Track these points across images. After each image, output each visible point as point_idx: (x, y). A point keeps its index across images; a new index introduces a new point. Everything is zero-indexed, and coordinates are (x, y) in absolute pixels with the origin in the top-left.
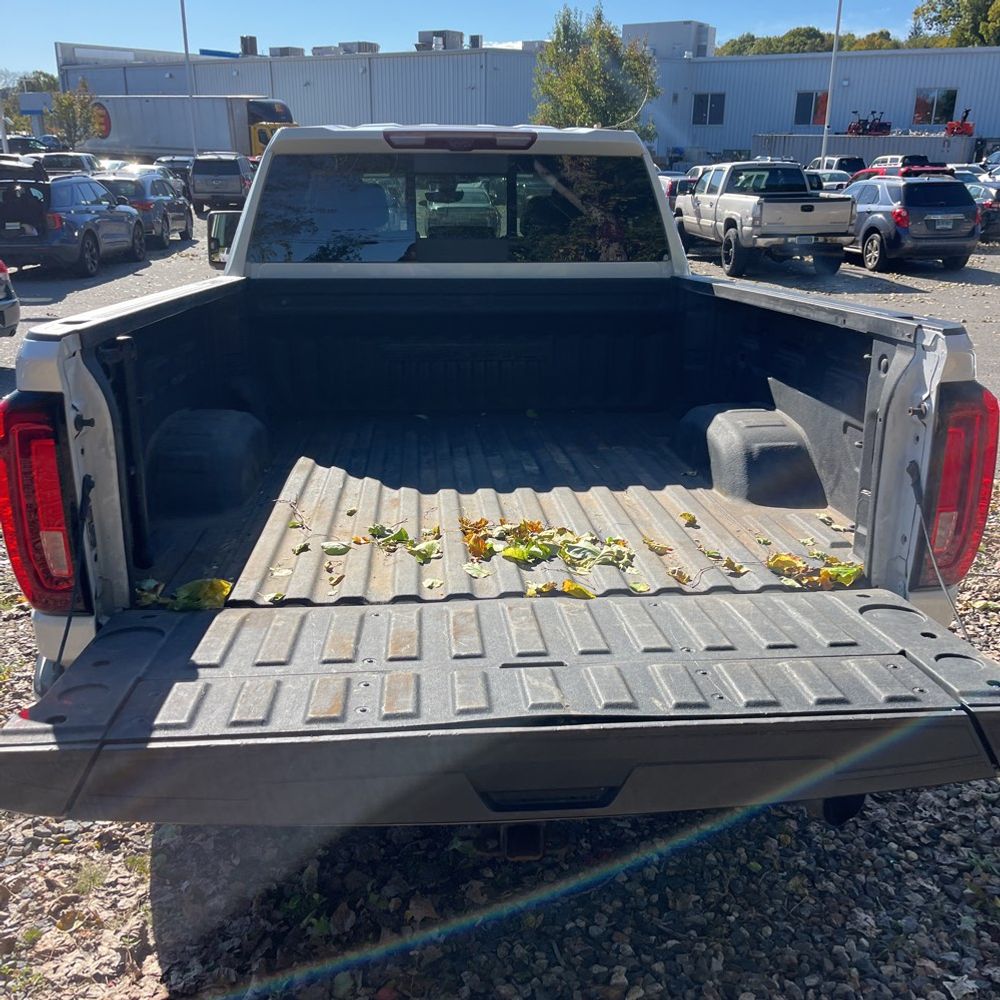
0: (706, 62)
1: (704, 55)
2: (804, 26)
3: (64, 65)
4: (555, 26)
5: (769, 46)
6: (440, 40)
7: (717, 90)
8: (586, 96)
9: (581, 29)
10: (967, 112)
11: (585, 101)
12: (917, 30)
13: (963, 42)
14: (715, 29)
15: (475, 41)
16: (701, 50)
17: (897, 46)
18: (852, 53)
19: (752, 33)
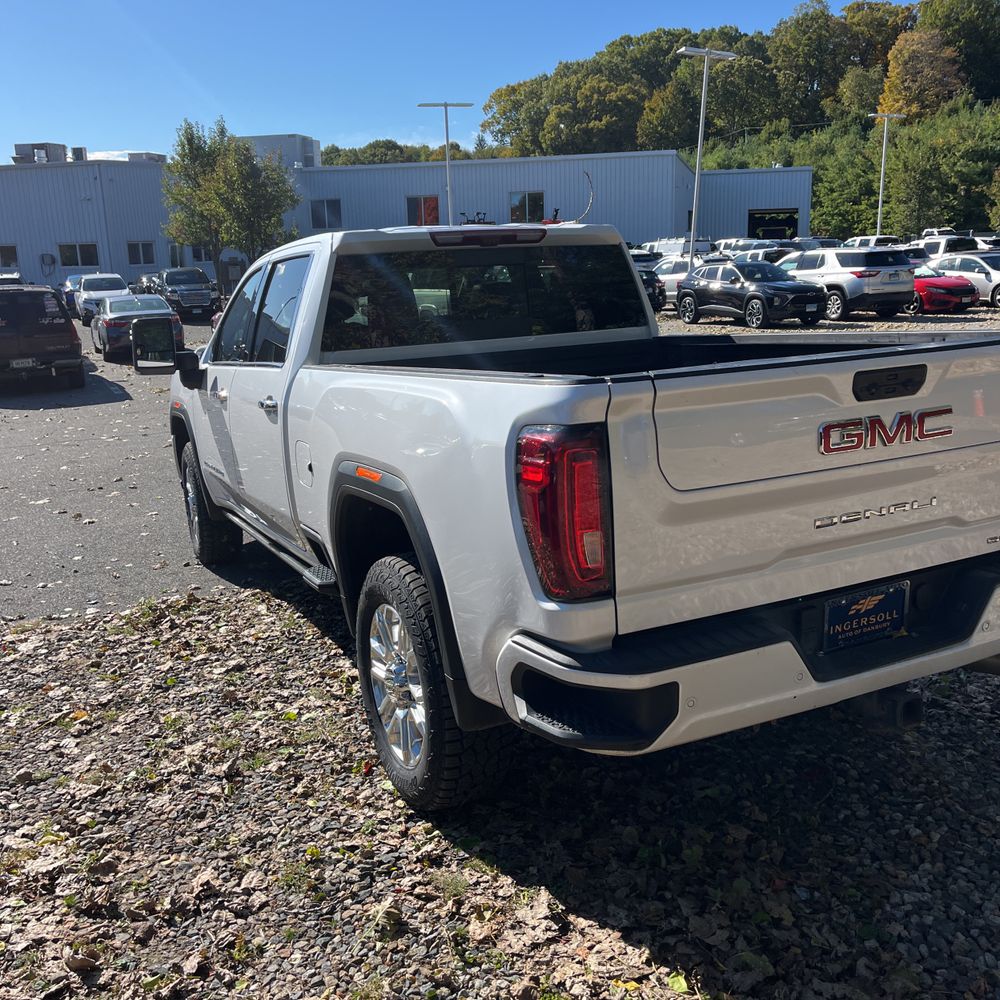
0: (314, 172)
1: (313, 166)
2: (382, 139)
4: (178, 139)
5: (355, 157)
6: (43, 153)
7: (331, 197)
8: (227, 203)
9: (205, 142)
10: (556, 211)
11: (228, 210)
12: (481, 142)
13: (525, 153)
14: (319, 142)
15: (79, 153)
16: (308, 161)
17: (467, 156)
18: (430, 163)
19: (336, 145)
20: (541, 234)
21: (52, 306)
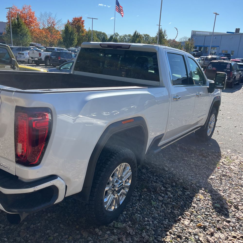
3: (193, 35)
20: (129, 46)
21: (228, 66)
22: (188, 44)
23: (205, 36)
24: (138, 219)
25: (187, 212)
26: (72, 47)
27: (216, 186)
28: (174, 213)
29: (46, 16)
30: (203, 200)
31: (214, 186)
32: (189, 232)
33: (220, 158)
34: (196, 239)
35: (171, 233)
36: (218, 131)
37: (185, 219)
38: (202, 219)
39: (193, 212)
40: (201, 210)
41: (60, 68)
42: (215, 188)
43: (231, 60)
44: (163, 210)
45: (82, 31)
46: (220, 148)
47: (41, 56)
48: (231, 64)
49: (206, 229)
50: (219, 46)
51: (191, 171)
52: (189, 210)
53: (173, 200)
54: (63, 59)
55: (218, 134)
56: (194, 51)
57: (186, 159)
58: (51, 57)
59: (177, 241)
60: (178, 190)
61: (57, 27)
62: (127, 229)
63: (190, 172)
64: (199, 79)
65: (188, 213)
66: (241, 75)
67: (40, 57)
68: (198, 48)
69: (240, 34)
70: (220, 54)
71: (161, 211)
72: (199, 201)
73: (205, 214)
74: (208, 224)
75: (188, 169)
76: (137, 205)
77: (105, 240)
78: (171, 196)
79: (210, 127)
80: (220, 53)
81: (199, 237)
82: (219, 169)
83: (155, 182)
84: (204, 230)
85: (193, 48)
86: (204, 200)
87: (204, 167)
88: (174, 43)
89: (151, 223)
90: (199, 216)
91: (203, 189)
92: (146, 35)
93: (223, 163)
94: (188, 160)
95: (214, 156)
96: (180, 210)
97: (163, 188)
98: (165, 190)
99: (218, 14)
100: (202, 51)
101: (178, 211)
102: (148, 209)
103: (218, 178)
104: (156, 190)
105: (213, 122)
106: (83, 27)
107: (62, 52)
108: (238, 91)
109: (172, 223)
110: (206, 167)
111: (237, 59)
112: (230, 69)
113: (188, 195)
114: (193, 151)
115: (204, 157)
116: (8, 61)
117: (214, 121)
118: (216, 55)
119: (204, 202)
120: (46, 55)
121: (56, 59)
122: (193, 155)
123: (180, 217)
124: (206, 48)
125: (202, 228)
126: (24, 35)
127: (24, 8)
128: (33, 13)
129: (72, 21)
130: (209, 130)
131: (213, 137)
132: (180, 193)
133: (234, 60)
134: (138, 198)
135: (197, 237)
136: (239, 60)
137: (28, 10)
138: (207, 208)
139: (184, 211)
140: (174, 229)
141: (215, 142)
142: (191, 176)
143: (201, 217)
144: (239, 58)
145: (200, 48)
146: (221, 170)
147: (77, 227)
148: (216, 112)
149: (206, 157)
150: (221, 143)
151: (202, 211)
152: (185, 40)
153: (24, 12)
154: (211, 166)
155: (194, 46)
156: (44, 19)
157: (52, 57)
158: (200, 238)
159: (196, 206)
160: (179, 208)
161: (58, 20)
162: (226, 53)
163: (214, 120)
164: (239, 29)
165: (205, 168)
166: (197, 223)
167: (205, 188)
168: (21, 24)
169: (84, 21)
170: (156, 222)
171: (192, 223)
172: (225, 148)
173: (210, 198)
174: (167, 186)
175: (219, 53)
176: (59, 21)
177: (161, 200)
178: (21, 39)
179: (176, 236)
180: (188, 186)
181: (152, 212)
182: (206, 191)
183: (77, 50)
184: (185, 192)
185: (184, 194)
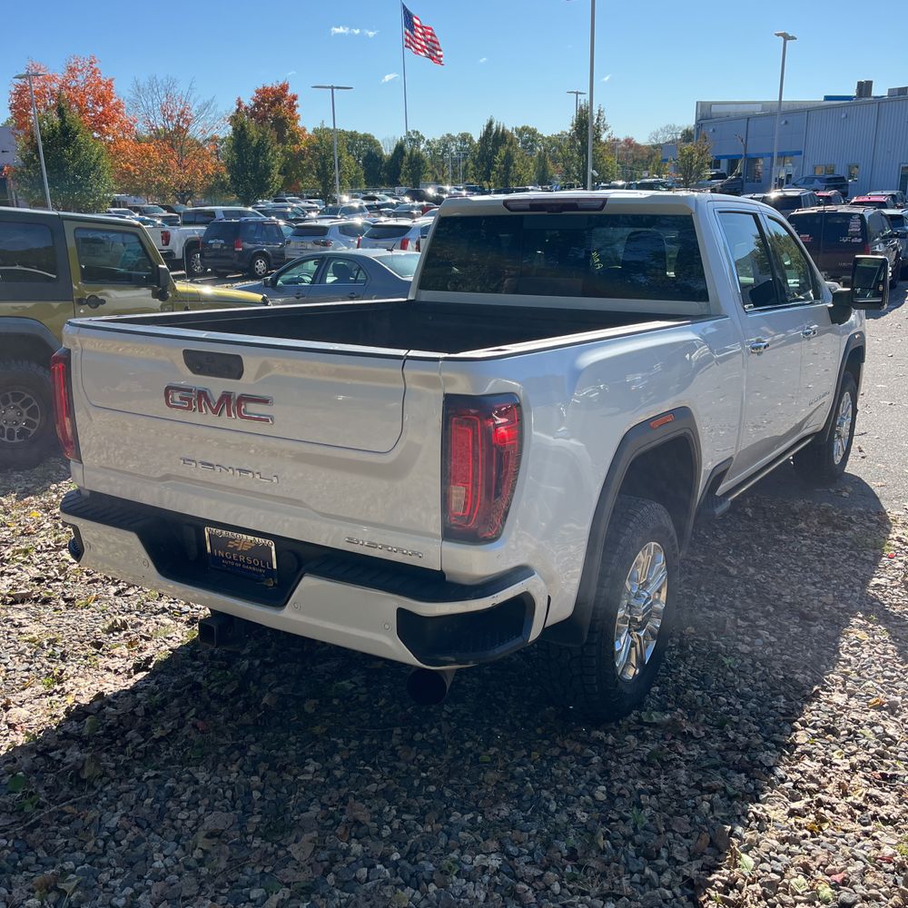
3: (701, 120)
20: (601, 202)
21: (855, 227)
22: (690, 154)
23: (748, 119)
24: (699, 703)
25: (831, 675)
26: (263, 198)
27: (895, 605)
28: (796, 680)
29: (156, 90)
30: (867, 643)
31: (890, 604)
32: (853, 719)
33: (887, 529)
34: (876, 734)
35: (804, 724)
36: (859, 448)
37: (830, 691)
38: (879, 687)
39: (848, 674)
40: (871, 666)
41: (274, 282)
42: (894, 609)
43: (853, 201)
44: (760, 675)
45: (292, 136)
46: (878, 499)
47: (171, 243)
48: (862, 217)
49: (897, 712)
50: (800, 153)
51: (808, 570)
52: (836, 669)
53: (781, 650)
54: (250, 246)
55: (863, 457)
56: (713, 177)
57: (784, 537)
58: (205, 244)
59: (828, 742)
60: (786, 623)
61: (201, 128)
62: (682, 726)
63: (808, 575)
64: (797, 283)
65: (836, 677)
66: (898, 255)
67: (165, 248)
68: (724, 163)
69: (873, 103)
70: (807, 182)
71: (757, 677)
72: (857, 645)
73: (884, 677)
74: (900, 698)
75: (798, 566)
76: (681, 668)
77: (632, 752)
78: (773, 639)
79: (839, 437)
80: (806, 175)
81: (884, 728)
82: (893, 558)
83: (711, 608)
84: (893, 713)
85: (706, 166)
86: (872, 643)
87: (844, 557)
88: (631, 152)
89: (740, 707)
90: (869, 683)
91: (861, 616)
92: (525, 129)
93: (899, 540)
94: (791, 542)
95: (868, 524)
96: (809, 673)
97: (742, 622)
98: (750, 626)
99: (793, 38)
100: (740, 174)
101: (806, 674)
102: (716, 675)
103: (895, 583)
104: (724, 628)
105: (848, 417)
106: (295, 119)
107: (247, 224)
108: (896, 310)
109: (800, 704)
110: (851, 555)
111: (876, 196)
112: (859, 234)
113: (821, 633)
114: (797, 514)
115: (836, 527)
116: (144, 274)
117: (850, 415)
118: (795, 185)
119: (871, 648)
120: (188, 236)
121: (225, 247)
122: (802, 525)
123: (816, 688)
124: (751, 161)
125: (885, 709)
126: (88, 169)
127: (72, 70)
128: (109, 85)
129: (253, 103)
130: (839, 445)
131: (848, 470)
132: (795, 630)
133: (866, 199)
134: (677, 653)
135: (878, 729)
136: (882, 199)
137: (87, 73)
138: (884, 662)
139: (823, 675)
140: (808, 716)
141: (857, 482)
142: (814, 584)
143: (875, 685)
144: (882, 190)
145: (733, 163)
146: (900, 561)
147: (539, 731)
148: (854, 384)
149: (844, 529)
150: (879, 484)
151: (874, 668)
152: (669, 138)
153: (74, 84)
154: (867, 553)
155: (710, 157)
156: (150, 103)
157: (211, 242)
158: (888, 731)
159: (852, 658)
160: (806, 667)
161: (199, 103)
162: (831, 176)
163: (850, 411)
164: (869, 84)
165: (848, 558)
166: (869, 699)
167: (867, 613)
168: (76, 129)
169: (295, 98)
170: (751, 705)
171: (853, 699)
172: (897, 498)
173: (886, 637)
174: (752, 617)
175: (806, 178)
176: (207, 105)
177: (746, 652)
178: (81, 186)
179: (820, 731)
180: (813, 610)
181: (733, 682)
182: (869, 620)
183: (289, 210)
184: (811, 626)
185: (809, 632)
